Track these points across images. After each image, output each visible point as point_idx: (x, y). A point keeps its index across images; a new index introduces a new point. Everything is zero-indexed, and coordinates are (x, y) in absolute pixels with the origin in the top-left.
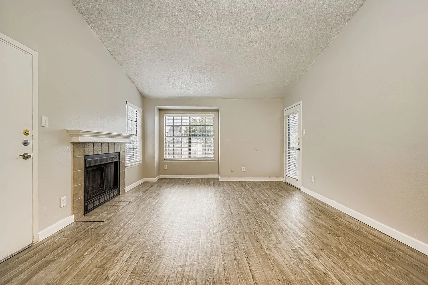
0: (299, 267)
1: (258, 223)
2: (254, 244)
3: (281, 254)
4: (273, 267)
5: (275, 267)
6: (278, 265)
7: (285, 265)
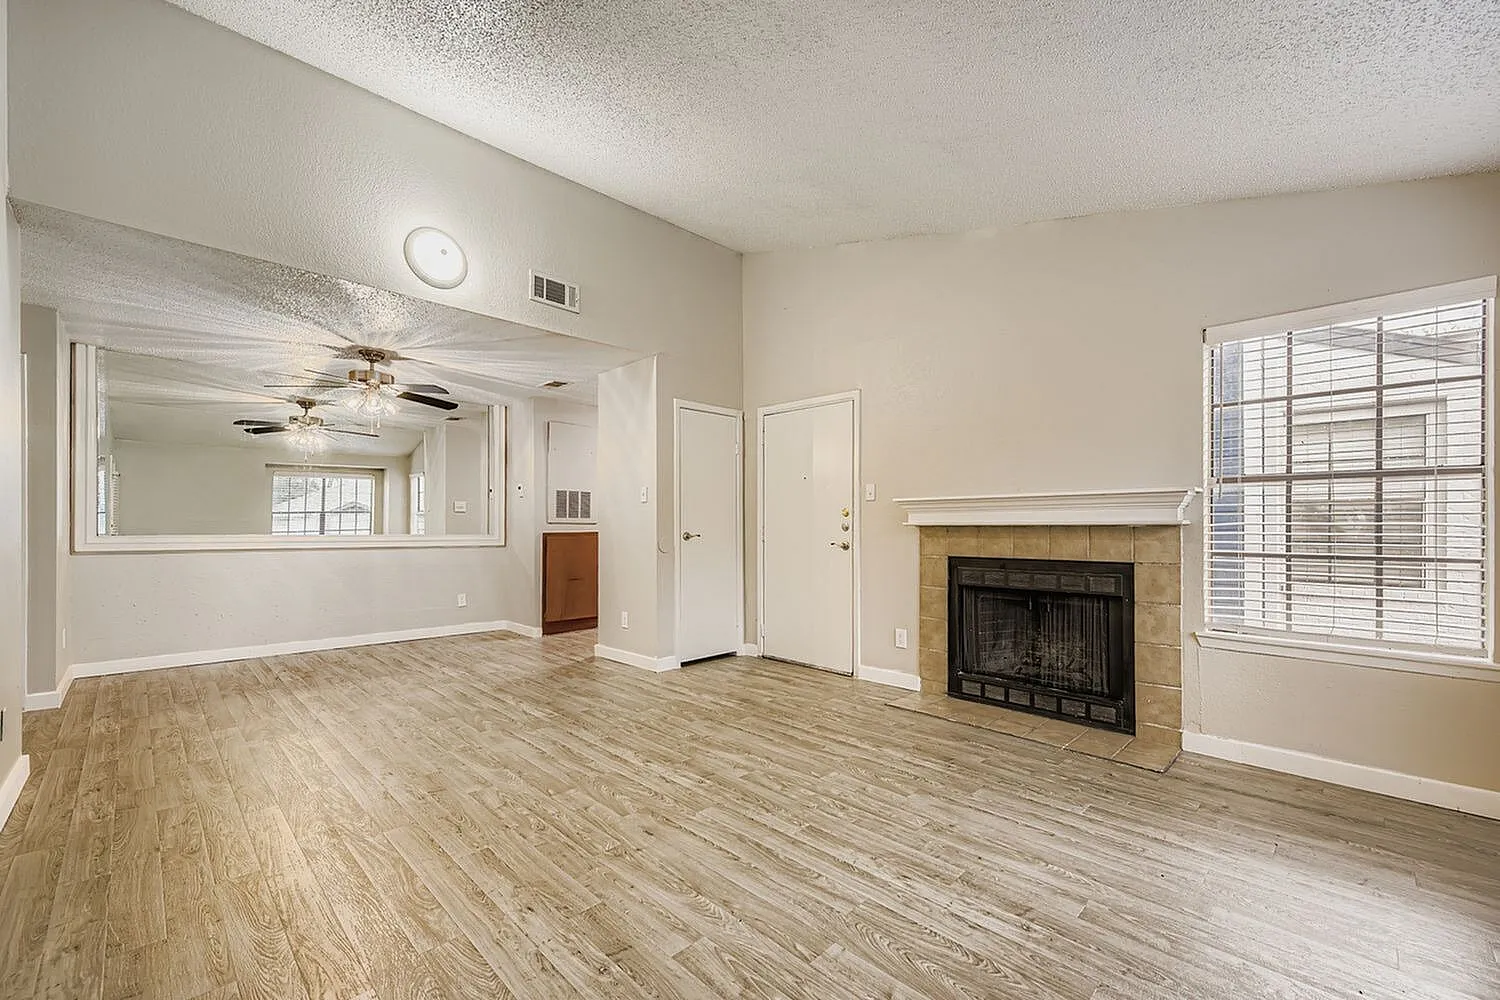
0: (599, 896)
1: (552, 822)
2: (756, 904)
3: (658, 912)
4: (662, 867)
5: (658, 870)
6: (652, 877)
7: (635, 884)
